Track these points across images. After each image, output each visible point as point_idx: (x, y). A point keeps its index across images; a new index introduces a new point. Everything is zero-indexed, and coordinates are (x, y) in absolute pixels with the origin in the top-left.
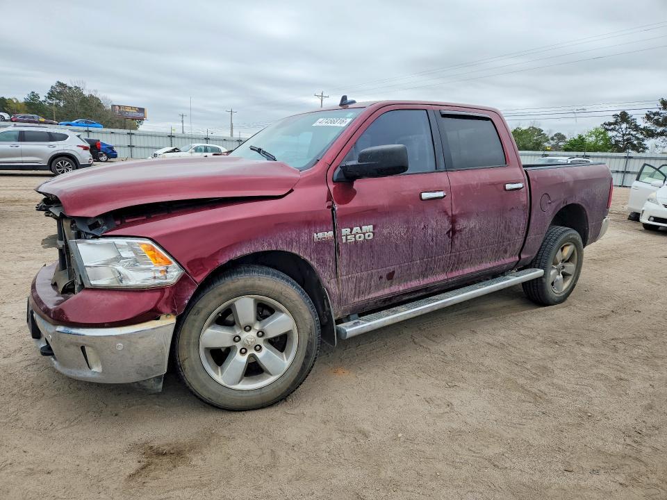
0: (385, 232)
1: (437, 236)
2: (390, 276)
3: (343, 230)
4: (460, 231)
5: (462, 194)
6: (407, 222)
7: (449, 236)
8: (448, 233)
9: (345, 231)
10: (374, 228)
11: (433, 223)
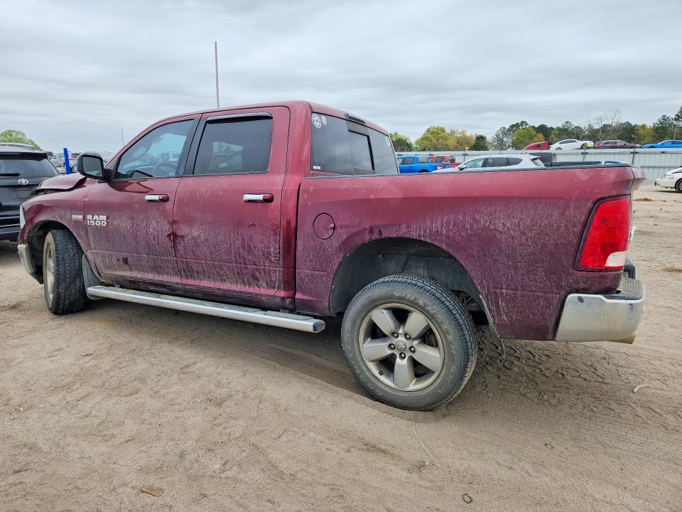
0: (116, 223)
1: (158, 237)
2: (125, 261)
3: (88, 216)
4: (182, 237)
5: (186, 200)
6: (132, 218)
7: (170, 239)
8: (169, 235)
9: (89, 217)
10: (107, 218)
11: (154, 224)
